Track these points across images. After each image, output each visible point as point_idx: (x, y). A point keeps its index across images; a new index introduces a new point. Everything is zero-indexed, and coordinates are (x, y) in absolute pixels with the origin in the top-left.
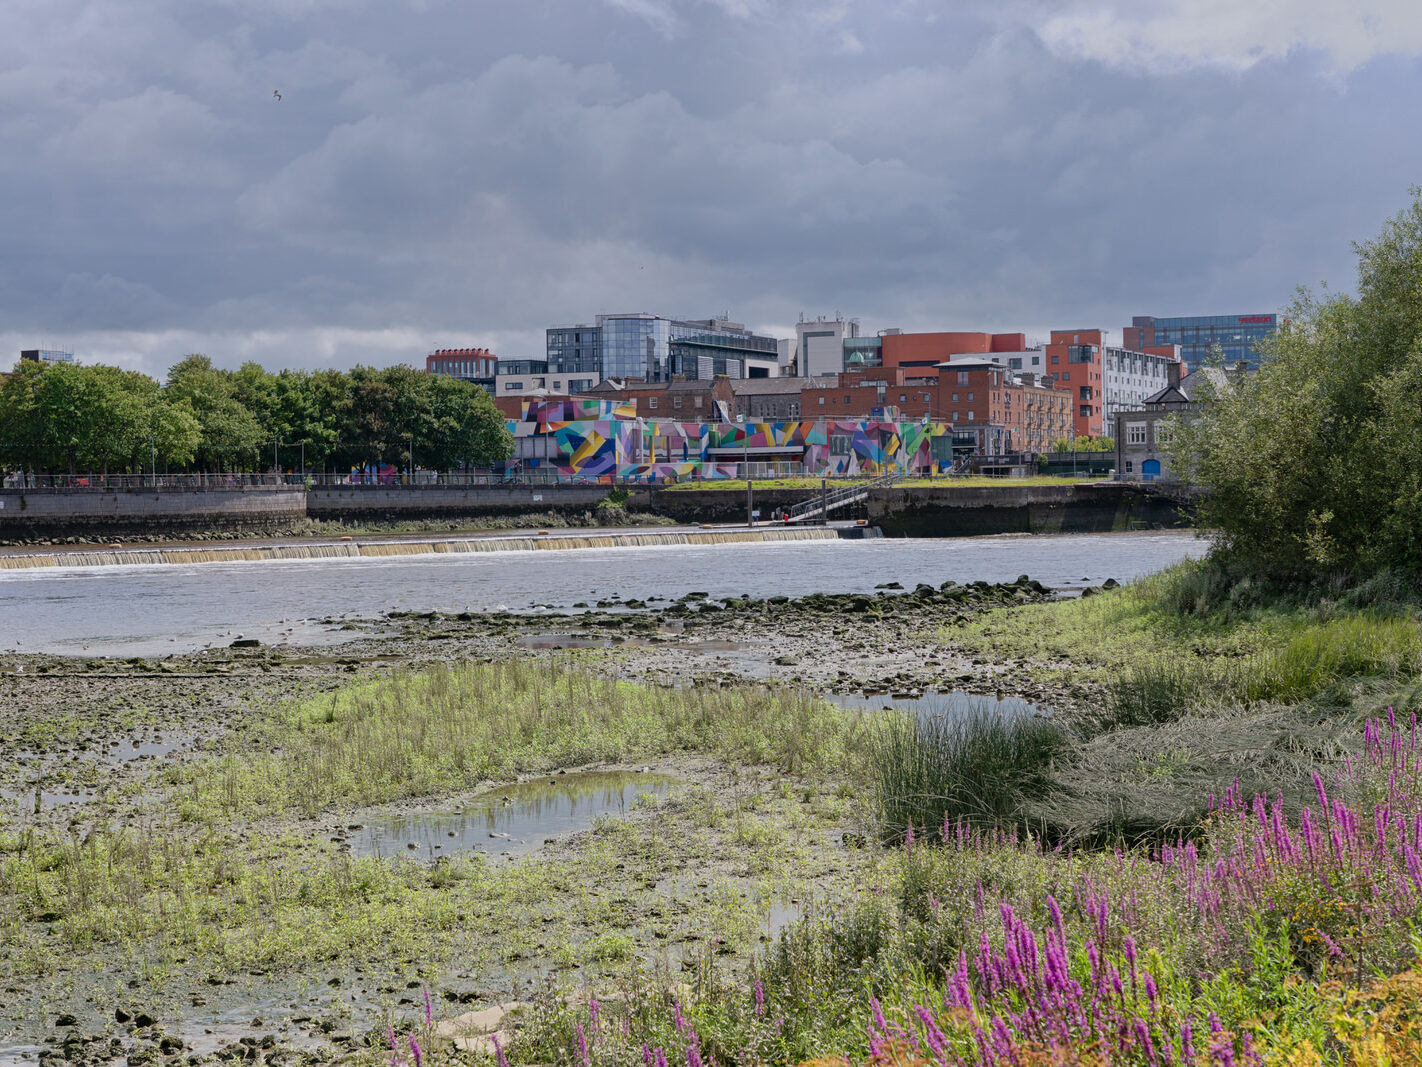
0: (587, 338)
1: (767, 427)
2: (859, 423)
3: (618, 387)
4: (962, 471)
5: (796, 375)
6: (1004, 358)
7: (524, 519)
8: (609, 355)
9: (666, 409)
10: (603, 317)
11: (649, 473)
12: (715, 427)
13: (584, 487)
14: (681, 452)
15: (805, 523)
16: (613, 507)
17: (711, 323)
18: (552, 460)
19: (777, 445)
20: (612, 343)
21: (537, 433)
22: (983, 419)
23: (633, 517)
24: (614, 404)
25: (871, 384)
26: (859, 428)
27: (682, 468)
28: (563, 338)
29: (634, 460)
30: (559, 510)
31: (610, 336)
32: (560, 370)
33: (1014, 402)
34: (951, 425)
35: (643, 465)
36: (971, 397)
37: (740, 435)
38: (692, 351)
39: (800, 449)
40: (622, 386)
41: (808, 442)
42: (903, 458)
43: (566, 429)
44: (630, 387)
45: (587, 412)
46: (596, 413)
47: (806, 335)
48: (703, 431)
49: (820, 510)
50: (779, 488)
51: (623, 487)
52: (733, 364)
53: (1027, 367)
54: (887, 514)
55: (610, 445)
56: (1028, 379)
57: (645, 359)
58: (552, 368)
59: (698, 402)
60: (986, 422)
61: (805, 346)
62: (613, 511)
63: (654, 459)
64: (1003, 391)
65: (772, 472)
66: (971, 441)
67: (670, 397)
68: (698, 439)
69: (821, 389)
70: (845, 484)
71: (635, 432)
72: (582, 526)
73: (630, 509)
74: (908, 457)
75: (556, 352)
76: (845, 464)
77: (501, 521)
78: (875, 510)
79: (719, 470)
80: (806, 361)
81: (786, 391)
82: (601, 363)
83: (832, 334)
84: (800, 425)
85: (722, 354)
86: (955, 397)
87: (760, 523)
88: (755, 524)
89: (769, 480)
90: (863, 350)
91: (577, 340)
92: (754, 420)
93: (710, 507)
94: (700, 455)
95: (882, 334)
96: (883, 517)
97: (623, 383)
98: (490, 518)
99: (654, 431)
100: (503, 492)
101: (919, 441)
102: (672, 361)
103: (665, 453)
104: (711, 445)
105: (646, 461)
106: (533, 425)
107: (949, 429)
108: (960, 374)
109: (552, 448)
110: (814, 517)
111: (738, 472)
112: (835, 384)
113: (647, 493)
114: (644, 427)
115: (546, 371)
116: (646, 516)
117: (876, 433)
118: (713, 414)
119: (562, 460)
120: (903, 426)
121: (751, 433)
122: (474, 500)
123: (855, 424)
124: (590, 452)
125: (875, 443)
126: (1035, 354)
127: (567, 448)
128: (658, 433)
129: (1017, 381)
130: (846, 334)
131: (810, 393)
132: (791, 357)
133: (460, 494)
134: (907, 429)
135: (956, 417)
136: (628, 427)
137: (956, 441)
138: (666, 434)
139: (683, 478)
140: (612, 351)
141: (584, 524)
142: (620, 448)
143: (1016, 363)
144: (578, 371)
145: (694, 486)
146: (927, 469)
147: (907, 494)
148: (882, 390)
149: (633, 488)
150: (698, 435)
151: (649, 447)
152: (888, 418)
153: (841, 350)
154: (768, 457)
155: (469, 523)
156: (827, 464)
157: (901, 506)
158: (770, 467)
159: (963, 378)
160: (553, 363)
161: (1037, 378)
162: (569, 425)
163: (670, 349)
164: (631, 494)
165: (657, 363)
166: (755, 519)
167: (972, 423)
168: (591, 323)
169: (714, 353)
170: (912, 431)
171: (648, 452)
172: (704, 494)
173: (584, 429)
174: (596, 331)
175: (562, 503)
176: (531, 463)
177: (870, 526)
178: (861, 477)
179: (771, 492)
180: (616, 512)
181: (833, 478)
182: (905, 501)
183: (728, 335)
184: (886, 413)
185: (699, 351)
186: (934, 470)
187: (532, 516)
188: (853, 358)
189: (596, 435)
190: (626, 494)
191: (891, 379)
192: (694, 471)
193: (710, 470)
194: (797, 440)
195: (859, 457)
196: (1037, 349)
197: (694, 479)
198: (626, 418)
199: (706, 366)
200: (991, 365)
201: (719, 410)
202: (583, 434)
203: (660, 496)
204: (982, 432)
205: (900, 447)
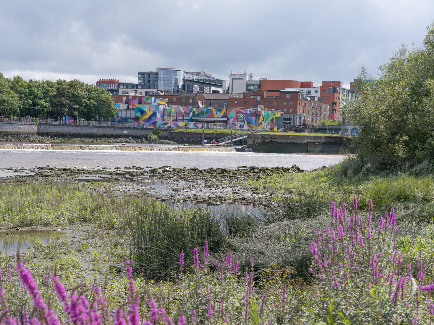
0: (153, 76)
1: (214, 111)
2: (248, 111)
3: (162, 94)
4: (286, 130)
5: (229, 93)
6: (305, 90)
7: (120, 139)
8: (161, 82)
9: (179, 102)
10: (159, 69)
11: (168, 125)
12: (195, 110)
13: (143, 129)
14: (182, 118)
15: (224, 145)
16: (153, 137)
17: (199, 73)
18: (133, 119)
19: (218, 117)
20: (162, 79)
21: (128, 109)
22: (295, 112)
23: (161, 141)
24: (157, 99)
25: (254, 97)
26: (248, 112)
27: (181, 124)
28: (144, 76)
29: (164, 120)
30: (133, 137)
31: (161, 76)
32: (143, 87)
33: (307, 106)
34: (283, 113)
35: (167, 122)
36: (291, 103)
37: (203, 113)
38: (191, 83)
39: (226, 119)
40: (163, 94)
41: (229, 116)
42: (264, 124)
43: (139, 107)
44: (166, 94)
45: (147, 102)
46: (150, 102)
47: (233, 79)
48: (190, 111)
49: (230, 141)
50: (216, 132)
51: (158, 130)
52: (206, 89)
53: (313, 94)
54: (254, 143)
55: (154, 114)
56: (313, 98)
57: (174, 85)
58: (140, 87)
59: (191, 101)
60: (296, 113)
61: (233, 83)
62: (153, 138)
63: (171, 120)
64: (303, 102)
65: (215, 127)
66: (290, 119)
67: (181, 99)
68: (188, 114)
69: (236, 98)
70: (241, 132)
71: (164, 110)
72: (142, 143)
73: (160, 138)
74: (266, 124)
75: (141, 81)
76: (242, 125)
77: (111, 140)
78: (250, 142)
79: (195, 125)
80: (232, 88)
81: (224, 99)
82: (158, 86)
83: (242, 79)
84: (226, 110)
85: (202, 85)
86: (285, 103)
87: (207, 145)
88: (205, 145)
89: (213, 129)
90: (254, 85)
91: (149, 77)
92: (210, 108)
93: (190, 138)
94: (189, 120)
95: (261, 80)
96: (253, 145)
97: (164, 93)
98: (107, 139)
99: (172, 110)
100: (112, 129)
101: (271, 118)
102: (184, 86)
103: (175, 118)
104: (193, 116)
105: (168, 121)
106: (127, 105)
107: (282, 115)
108: (287, 95)
109: (133, 114)
110: (227, 143)
111: (202, 126)
112: (242, 96)
113: (167, 132)
114: (168, 108)
115: (137, 88)
116: (166, 141)
117: (254, 114)
118: (195, 105)
119: (137, 119)
120: (265, 112)
121: (208, 113)
122: (101, 131)
123: (247, 111)
124: (147, 116)
125: (254, 118)
126: (316, 89)
127: (139, 114)
128: (173, 111)
129: (309, 98)
130: (247, 79)
131: (232, 99)
132: (227, 86)
133: (96, 129)
134: (266, 114)
135: (285, 110)
136: (162, 108)
137: (285, 119)
138: (176, 111)
139: (182, 127)
140: (162, 82)
141: (142, 142)
142: (158, 115)
143: (309, 92)
144: (149, 88)
145: (184, 130)
146: (273, 129)
147: (262, 137)
148: (258, 99)
149: (162, 130)
150: (188, 112)
151: (169, 116)
152: (259, 109)
153: (245, 85)
154: (214, 122)
155: (99, 140)
156: (236, 125)
157: (260, 141)
158: (214, 125)
159: (288, 96)
160: (140, 85)
161: (316, 98)
162: (141, 106)
163: (183, 82)
164: (161, 132)
165: (178, 86)
166: (205, 143)
167: (291, 113)
168: (154, 71)
169: (200, 84)
170: (268, 115)
171: (169, 118)
172: (188, 133)
173: (145, 108)
174: (156, 74)
175: (134, 134)
176: (125, 120)
177: (248, 148)
178: (247, 130)
179: (213, 134)
180: (155, 139)
181: (237, 130)
182: (261, 139)
183: (205, 78)
184: (259, 107)
185: (194, 83)
186: (275, 129)
187: (123, 139)
188: (249, 88)
189: (150, 110)
190: (159, 132)
191: (262, 95)
192: (186, 125)
193: (192, 125)
194: (225, 116)
195: (248, 123)
196: (317, 88)
197: (186, 128)
198: (161, 104)
199: (196, 88)
200: (299, 92)
201: (198, 104)
202: (145, 110)
203: (171, 133)
204: (294, 116)
205: (263, 120)
